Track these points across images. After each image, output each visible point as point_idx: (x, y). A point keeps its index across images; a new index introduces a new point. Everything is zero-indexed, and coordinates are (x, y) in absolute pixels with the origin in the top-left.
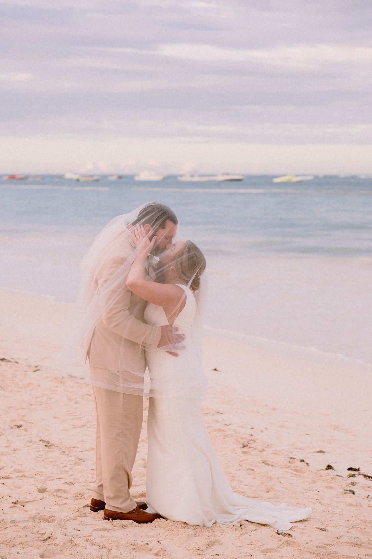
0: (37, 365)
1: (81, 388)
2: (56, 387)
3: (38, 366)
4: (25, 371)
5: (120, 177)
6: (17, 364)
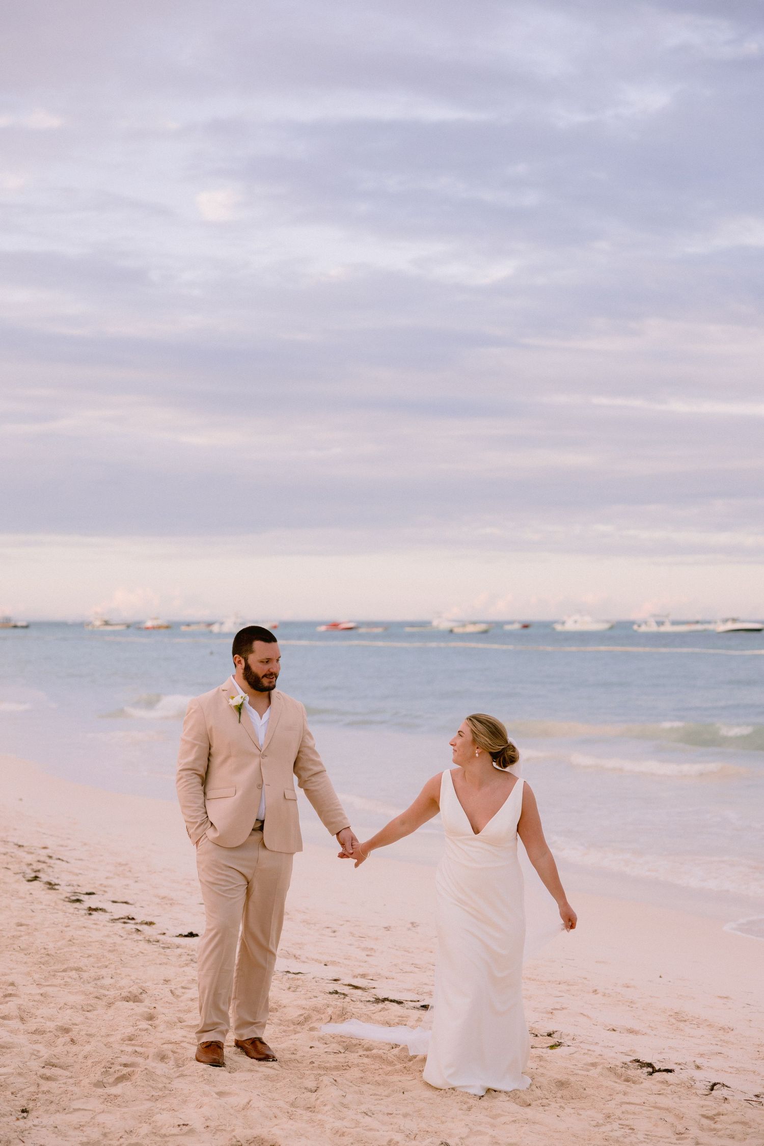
3: (553, 1033)
5: (526, 626)
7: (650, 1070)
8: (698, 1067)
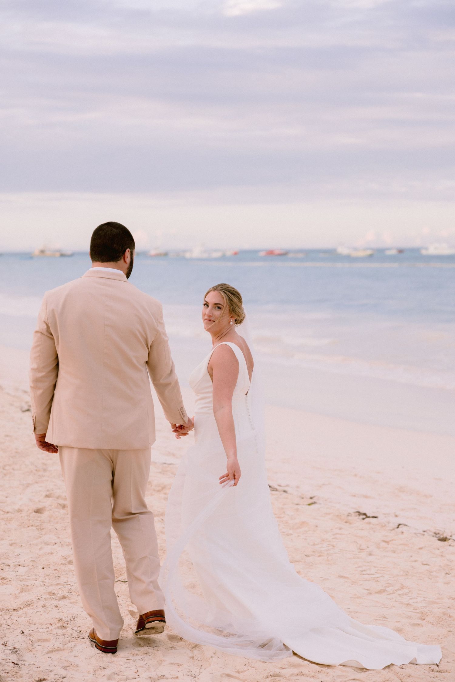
0: (312, 496)
1: (374, 532)
2: (340, 529)
3: (314, 497)
4: (297, 504)
5: (401, 251)
6: (285, 494)
7: (364, 517)
8: (396, 516)
